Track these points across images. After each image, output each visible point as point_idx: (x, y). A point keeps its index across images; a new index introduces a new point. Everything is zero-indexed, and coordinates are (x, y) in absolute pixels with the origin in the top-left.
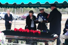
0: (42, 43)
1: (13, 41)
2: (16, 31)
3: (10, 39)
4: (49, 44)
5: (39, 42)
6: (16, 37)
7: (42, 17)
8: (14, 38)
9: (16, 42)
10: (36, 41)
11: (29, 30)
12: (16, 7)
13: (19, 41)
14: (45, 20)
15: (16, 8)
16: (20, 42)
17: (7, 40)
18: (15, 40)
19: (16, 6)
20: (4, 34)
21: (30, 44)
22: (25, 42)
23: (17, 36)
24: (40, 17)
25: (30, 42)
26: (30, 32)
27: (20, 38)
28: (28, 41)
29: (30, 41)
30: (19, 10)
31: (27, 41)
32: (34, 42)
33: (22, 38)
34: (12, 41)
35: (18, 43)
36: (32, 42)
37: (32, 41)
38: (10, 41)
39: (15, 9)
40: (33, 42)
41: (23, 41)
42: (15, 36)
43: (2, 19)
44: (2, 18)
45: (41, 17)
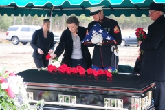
0: (116, 100)
1: (46, 95)
2: (54, 71)
3: (39, 92)
4: (132, 102)
5: (109, 99)
6: (54, 86)
7: (101, 31)
8: (49, 89)
9: (54, 98)
10: (101, 96)
11: (83, 69)
12: (52, 13)
13: (60, 96)
14: (108, 38)
15: (53, 16)
16: (62, 97)
17: (31, 94)
18: (52, 95)
19: (53, 11)
20: (24, 81)
21: (88, 102)
22: (75, 100)
23: (56, 85)
24: (94, 32)
25: (86, 98)
26: (86, 73)
27: (64, 90)
28: (83, 97)
29: (87, 96)
30: (61, 21)
31: (81, 96)
32: (97, 98)
33: (67, 89)
34: (43, 95)
35: (57, 100)
36: (92, 97)
37: (92, 95)
38: (38, 95)
39: (51, 19)
40: (95, 99)
41: (69, 96)
42: (51, 85)
43: (20, 43)
44: (19, 41)
45: (97, 31)
